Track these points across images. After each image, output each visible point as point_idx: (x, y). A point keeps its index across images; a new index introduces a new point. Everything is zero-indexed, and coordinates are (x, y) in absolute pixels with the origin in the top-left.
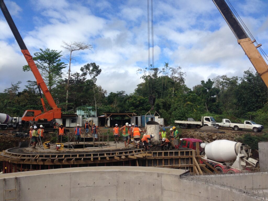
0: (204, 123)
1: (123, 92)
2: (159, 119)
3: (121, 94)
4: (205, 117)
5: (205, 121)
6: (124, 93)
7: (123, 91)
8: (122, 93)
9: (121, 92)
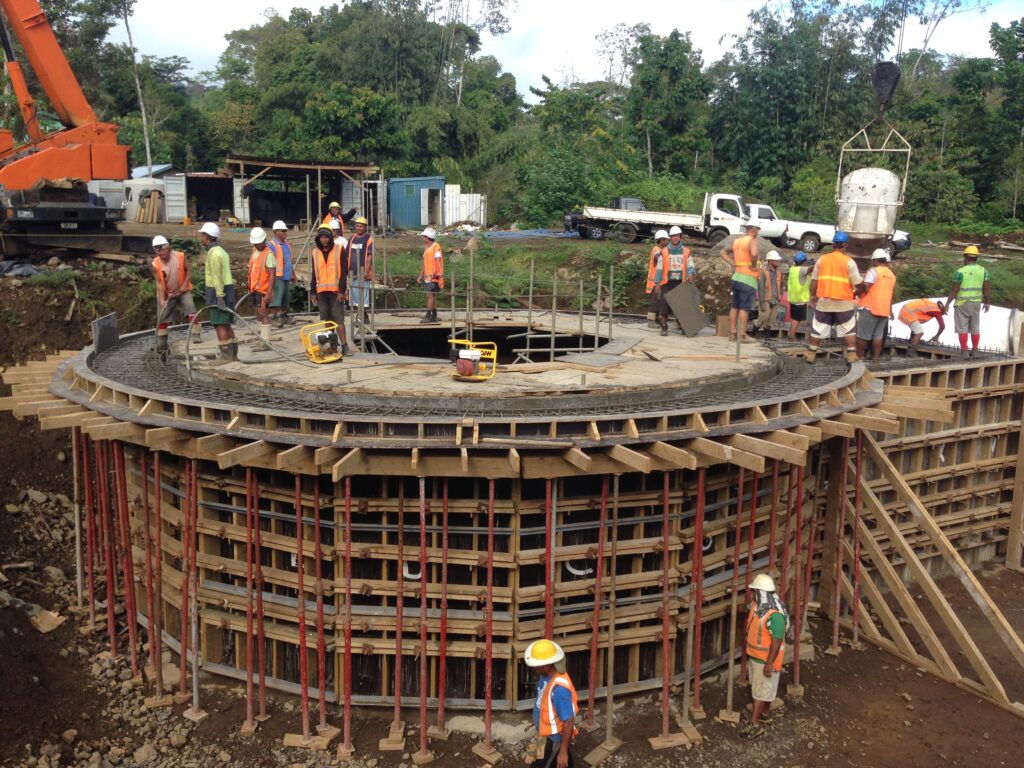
0: (713, 223)
1: (179, 63)
2: (465, 197)
3: (172, 69)
4: (716, 197)
5: (716, 212)
6: (185, 67)
7: (180, 56)
8: (177, 67)
9: (171, 62)
